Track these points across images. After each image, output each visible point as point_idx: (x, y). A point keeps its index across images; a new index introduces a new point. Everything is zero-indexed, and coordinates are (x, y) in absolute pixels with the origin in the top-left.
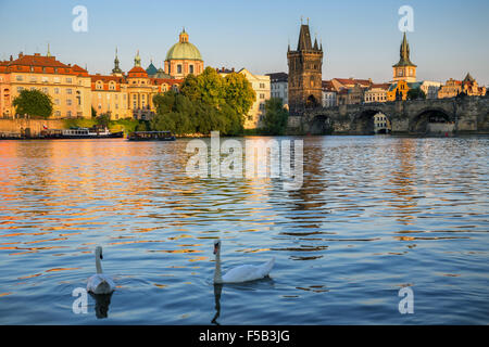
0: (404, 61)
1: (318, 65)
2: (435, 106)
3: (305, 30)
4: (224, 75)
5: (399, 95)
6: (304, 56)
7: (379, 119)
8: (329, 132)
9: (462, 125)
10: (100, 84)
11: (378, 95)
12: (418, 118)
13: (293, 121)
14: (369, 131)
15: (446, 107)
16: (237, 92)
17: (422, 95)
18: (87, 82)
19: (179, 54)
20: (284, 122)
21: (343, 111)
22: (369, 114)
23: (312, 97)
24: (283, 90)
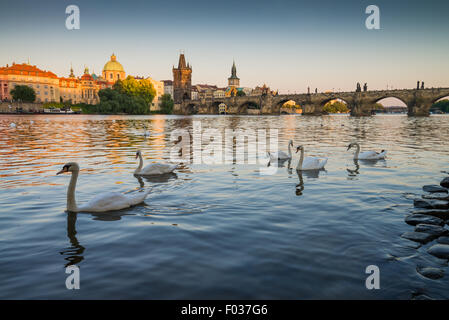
0: (234, 77)
1: (189, 77)
2: (251, 100)
3: (182, 57)
4: (138, 80)
5: (232, 94)
6: (182, 71)
7: (222, 107)
8: (196, 113)
9: (264, 110)
10: (64, 83)
11: (219, 94)
12: (242, 106)
13: (177, 107)
14: (216, 112)
15: (256, 101)
17: (244, 94)
18: (57, 82)
19: (111, 67)
20: (172, 107)
21: (203, 102)
22: (216, 104)
23: (186, 94)
24: (170, 90)
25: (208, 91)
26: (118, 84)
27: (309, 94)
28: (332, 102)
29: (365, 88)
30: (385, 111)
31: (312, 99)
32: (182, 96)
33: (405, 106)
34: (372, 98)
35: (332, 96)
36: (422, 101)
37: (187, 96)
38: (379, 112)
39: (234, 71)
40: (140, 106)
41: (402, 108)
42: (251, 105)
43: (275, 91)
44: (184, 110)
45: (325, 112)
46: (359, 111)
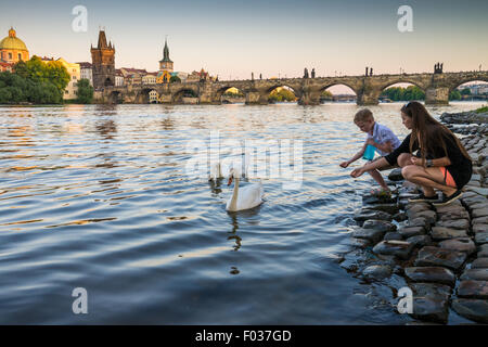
0: (166, 60)
1: (112, 59)
2: (187, 87)
3: (102, 34)
4: (46, 62)
5: (165, 79)
6: (103, 53)
7: (153, 95)
8: (121, 102)
9: (203, 98)
11: (148, 80)
12: (177, 94)
13: (97, 95)
14: (146, 102)
15: (194, 88)
16: (57, 74)
17: (179, 80)
19: (9, 45)
20: (91, 95)
21: (130, 89)
22: (146, 91)
23: (108, 79)
24: (88, 74)
25: (136, 76)
26: (19, 66)
27: (253, 81)
28: (279, 89)
29: (313, 73)
30: (334, 99)
31: (257, 86)
32: (103, 81)
33: (354, 94)
34: (320, 85)
35: (278, 82)
36: (370, 89)
37: (109, 82)
38: (328, 100)
39: (166, 52)
40: (51, 94)
41: (352, 96)
42: (187, 92)
43: (215, 77)
44: (106, 98)
45: (271, 101)
46: (307, 100)
